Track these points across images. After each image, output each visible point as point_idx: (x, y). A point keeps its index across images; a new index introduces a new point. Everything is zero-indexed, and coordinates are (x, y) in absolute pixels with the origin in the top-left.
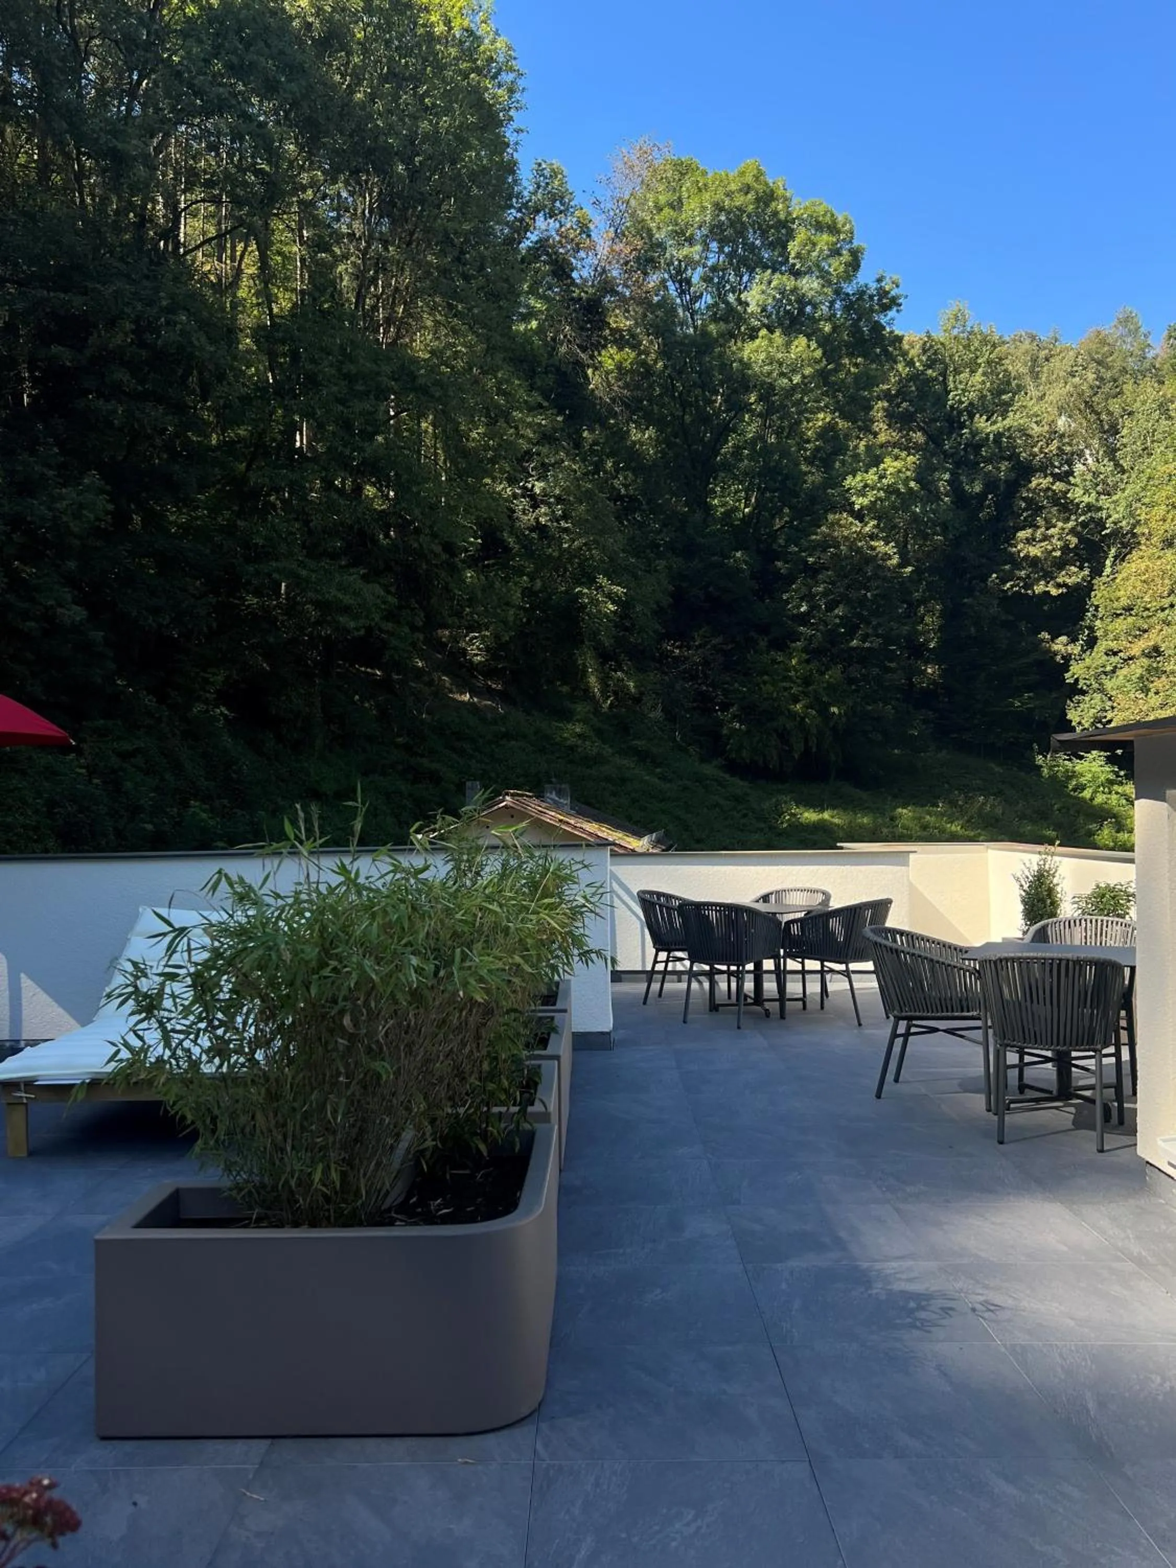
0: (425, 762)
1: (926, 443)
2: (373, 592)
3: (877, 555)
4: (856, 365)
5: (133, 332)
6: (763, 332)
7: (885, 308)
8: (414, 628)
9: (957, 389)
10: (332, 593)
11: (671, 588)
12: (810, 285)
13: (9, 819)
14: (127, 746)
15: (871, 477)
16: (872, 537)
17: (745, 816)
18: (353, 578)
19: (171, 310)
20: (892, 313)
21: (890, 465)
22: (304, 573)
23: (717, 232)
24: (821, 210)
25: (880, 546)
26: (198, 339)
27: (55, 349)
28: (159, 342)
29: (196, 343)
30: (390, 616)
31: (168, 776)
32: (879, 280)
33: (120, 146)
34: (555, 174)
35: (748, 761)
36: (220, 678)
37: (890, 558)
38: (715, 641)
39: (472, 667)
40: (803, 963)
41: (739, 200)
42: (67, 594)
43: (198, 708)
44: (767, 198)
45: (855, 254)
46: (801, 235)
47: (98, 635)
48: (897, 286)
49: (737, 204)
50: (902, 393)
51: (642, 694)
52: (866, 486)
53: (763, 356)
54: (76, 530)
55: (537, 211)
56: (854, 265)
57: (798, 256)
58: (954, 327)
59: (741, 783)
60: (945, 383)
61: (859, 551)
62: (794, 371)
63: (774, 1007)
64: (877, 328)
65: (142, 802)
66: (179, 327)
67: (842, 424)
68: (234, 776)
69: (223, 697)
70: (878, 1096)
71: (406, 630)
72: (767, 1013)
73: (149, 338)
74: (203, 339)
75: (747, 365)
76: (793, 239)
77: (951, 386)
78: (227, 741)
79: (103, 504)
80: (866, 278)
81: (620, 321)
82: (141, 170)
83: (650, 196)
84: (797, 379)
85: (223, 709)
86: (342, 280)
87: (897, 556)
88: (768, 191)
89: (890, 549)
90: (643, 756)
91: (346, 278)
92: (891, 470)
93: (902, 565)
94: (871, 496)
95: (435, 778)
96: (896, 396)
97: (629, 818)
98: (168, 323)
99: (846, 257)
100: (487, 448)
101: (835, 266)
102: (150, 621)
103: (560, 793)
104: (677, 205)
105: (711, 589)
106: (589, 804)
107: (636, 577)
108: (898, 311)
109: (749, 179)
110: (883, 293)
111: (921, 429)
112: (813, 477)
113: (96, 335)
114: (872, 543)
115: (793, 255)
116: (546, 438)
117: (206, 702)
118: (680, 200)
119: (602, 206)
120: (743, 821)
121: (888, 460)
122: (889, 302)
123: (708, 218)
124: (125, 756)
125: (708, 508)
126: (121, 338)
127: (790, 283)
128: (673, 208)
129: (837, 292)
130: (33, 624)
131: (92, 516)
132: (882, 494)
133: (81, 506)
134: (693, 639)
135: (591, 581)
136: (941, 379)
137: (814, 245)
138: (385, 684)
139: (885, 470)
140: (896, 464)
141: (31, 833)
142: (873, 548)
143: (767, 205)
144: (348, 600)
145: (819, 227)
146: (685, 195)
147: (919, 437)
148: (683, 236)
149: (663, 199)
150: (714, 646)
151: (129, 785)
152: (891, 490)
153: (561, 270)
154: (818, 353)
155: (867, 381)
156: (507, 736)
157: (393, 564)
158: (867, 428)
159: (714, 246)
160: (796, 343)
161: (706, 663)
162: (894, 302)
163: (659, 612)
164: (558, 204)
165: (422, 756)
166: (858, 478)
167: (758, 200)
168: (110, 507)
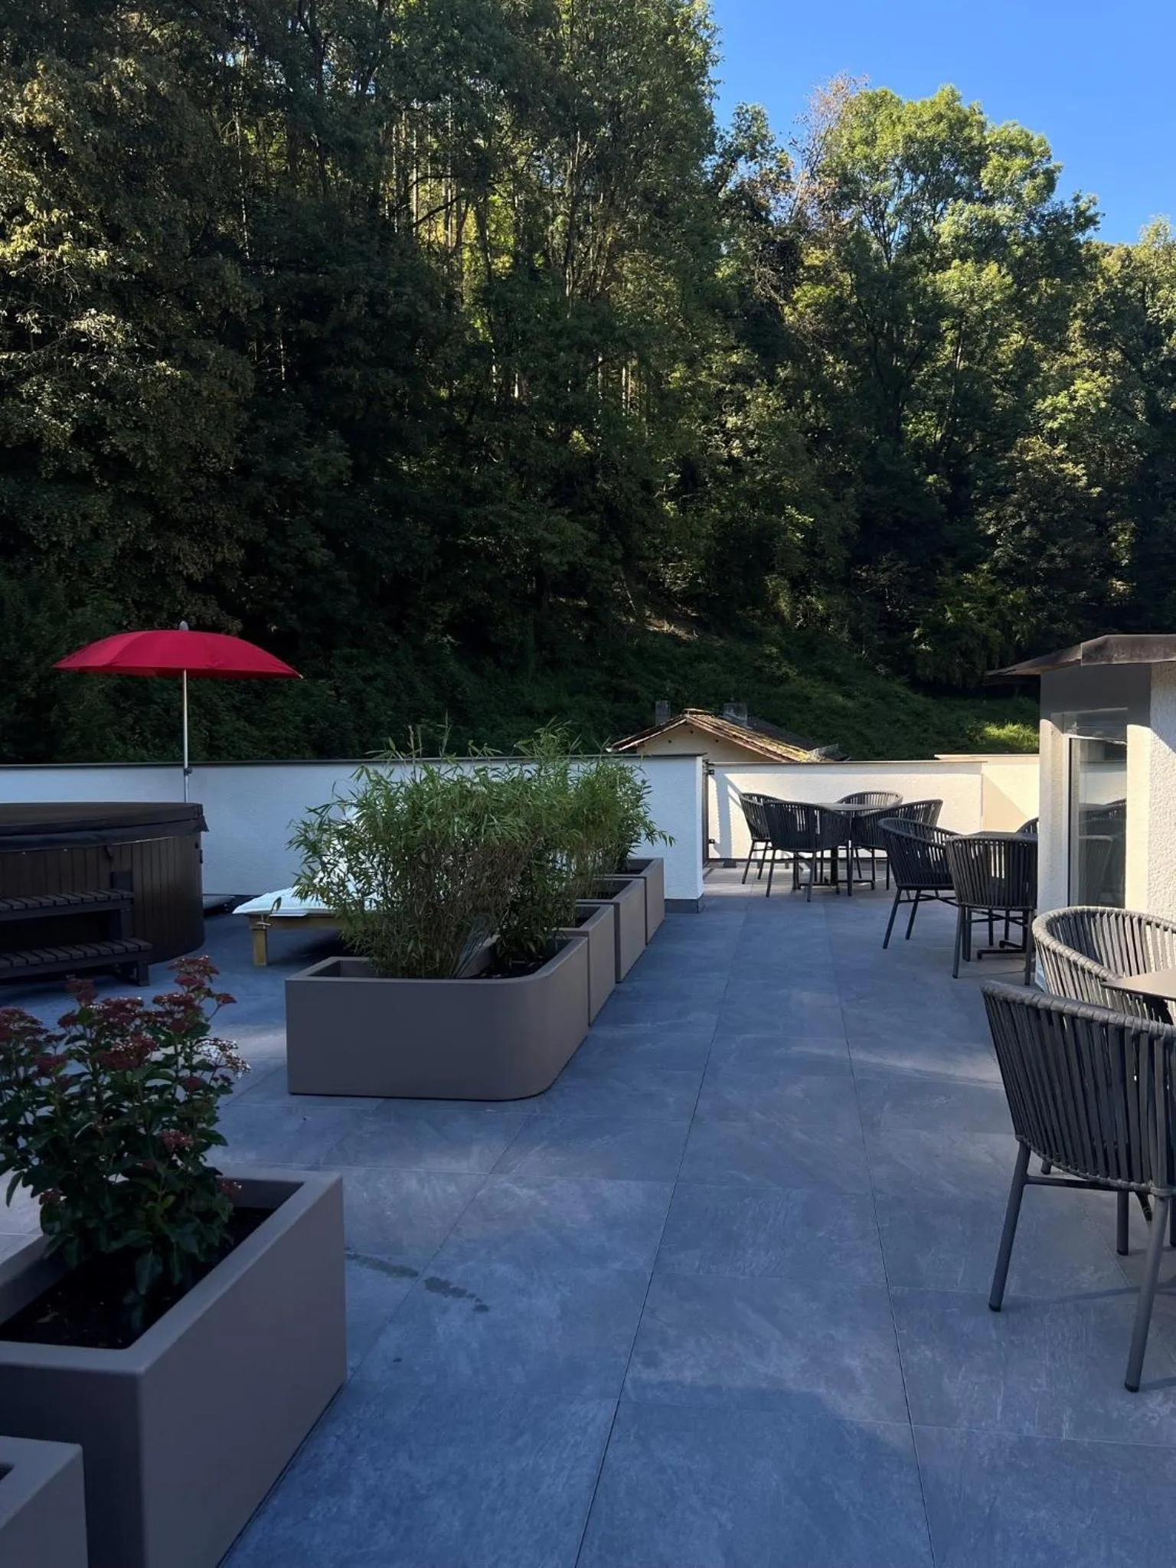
0: (626, 683)
1: (1123, 361)
2: (574, 530)
3: (1065, 477)
4: (1052, 286)
5: (367, 304)
6: (956, 262)
7: (1082, 228)
8: (614, 561)
9: (1155, 306)
10: (539, 533)
11: (858, 516)
12: (1002, 211)
13: (275, 733)
14: (370, 671)
15: (1062, 399)
16: (1061, 460)
17: (926, 731)
18: (558, 519)
19: (397, 283)
20: (1090, 232)
21: (1081, 387)
22: (515, 514)
23: (910, 163)
24: (1014, 131)
25: (1069, 467)
26: (422, 307)
27: (304, 323)
28: (389, 313)
29: (420, 310)
30: (590, 553)
31: (403, 697)
32: (1077, 199)
33: (352, 136)
34: (757, 116)
35: (931, 678)
36: (447, 611)
37: (1079, 479)
38: (901, 564)
39: (669, 595)
40: (873, 853)
41: (930, 131)
42: (317, 540)
43: (429, 637)
44: (962, 122)
45: (1050, 176)
46: (995, 160)
47: (343, 574)
48: (1095, 204)
49: (929, 135)
50: (1099, 313)
51: (829, 615)
52: (1055, 408)
53: (954, 286)
54: (322, 483)
55: (739, 156)
56: (1050, 185)
57: (990, 183)
58: (1154, 242)
59: (924, 699)
60: (1142, 300)
61: (1048, 473)
62: (985, 298)
63: (844, 887)
64: (1073, 247)
65: (382, 719)
66: (405, 297)
67: (1037, 346)
68: (460, 697)
69: (449, 627)
70: (885, 946)
71: (608, 563)
72: (838, 892)
73: (380, 309)
74: (427, 305)
75: (937, 295)
76: (985, 166)
77: (1149, 303)
78: (453, 666)
79: (343, 460)
80: (1061, 198)
81: (814, 257)
82: (372, 158)
83: (846, 133)
84: (988, 305)
85: (449, 637)
86: (553, 238)
87: (1085, 478)
88: (962, 116)
89: (1079, 471)
90: (827, 676)
91: (557, 236)
92: (1082, 392)
93: (1090, 485)
94: (1061, 418)
95: (634, 697)
96: (1094, 314)
97: (812, 733)
98: (396, 294)
99: (1040, 180)
100: (684, 390)
101: (1027, 189)
102: (386, 559)
103: (738, 711)
104: (870, 142)
105: (899, 514)
106: (774, 722)
107: (825, 506)
108: (1095, 229)
109: (943, 109)
110: (1080, 213)
111: (1118, 348)
112: (1004, 400)
113: (335, 309)
114: (1061, 466)
115: (986, 181)
116: (740, 375)
117: (435, 631)
118: (874, 133)
119: (798, 146)
120: (923, 735)
121: (1078, 382)
122: (1086, 221)
123: (901, 151)
124: (368, 680)
125: (900, 435)
126: (355, 311)
127: (980, 211)
128: (867, 144)
129: (1032, 216)
130: (288, 565)
131: (335, 471)
132: (1072, 416)
133: (325, 463)
134: (880, 562)
135: (781, 511)
136: (1139, 295)
137: (1007, 170)
138: (587, 613)
139: (1076, 392)
140: (1087, 386)
141: (292, 745)
142: (1063, 470)
143: (961, 130)
144: (553, 538)
145: (1014, 150)
146: (879, 128)
147: (1115, 356)
148: (876, 171)
149: (858, 134)
150: (900, 570)
151: (371, 705)
152: (1081, 411)
153: (758, 213)
154: (1009, 279)
155: (1062, 302)
156: (699, 658)
157: (596, 502)
158: (1062, 348)
159: (907, 176)
160: (987, 270)
161: (892, 585)
162: (1091, 221)
163: (845, 538)
164: (758, 147)
165: (622, 677)
166: (1049, 401)
167: (951, 127)
168: (350, 462)
